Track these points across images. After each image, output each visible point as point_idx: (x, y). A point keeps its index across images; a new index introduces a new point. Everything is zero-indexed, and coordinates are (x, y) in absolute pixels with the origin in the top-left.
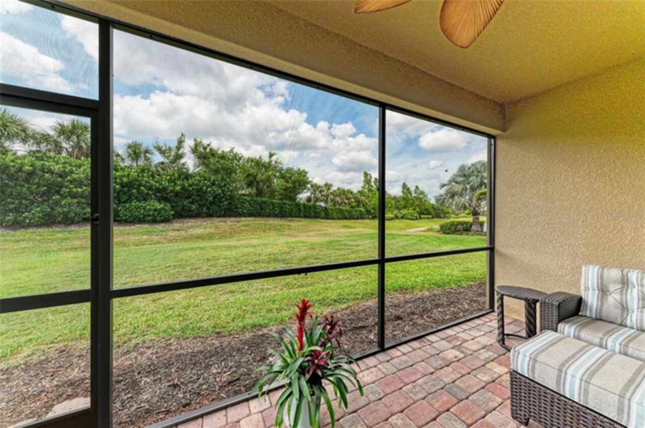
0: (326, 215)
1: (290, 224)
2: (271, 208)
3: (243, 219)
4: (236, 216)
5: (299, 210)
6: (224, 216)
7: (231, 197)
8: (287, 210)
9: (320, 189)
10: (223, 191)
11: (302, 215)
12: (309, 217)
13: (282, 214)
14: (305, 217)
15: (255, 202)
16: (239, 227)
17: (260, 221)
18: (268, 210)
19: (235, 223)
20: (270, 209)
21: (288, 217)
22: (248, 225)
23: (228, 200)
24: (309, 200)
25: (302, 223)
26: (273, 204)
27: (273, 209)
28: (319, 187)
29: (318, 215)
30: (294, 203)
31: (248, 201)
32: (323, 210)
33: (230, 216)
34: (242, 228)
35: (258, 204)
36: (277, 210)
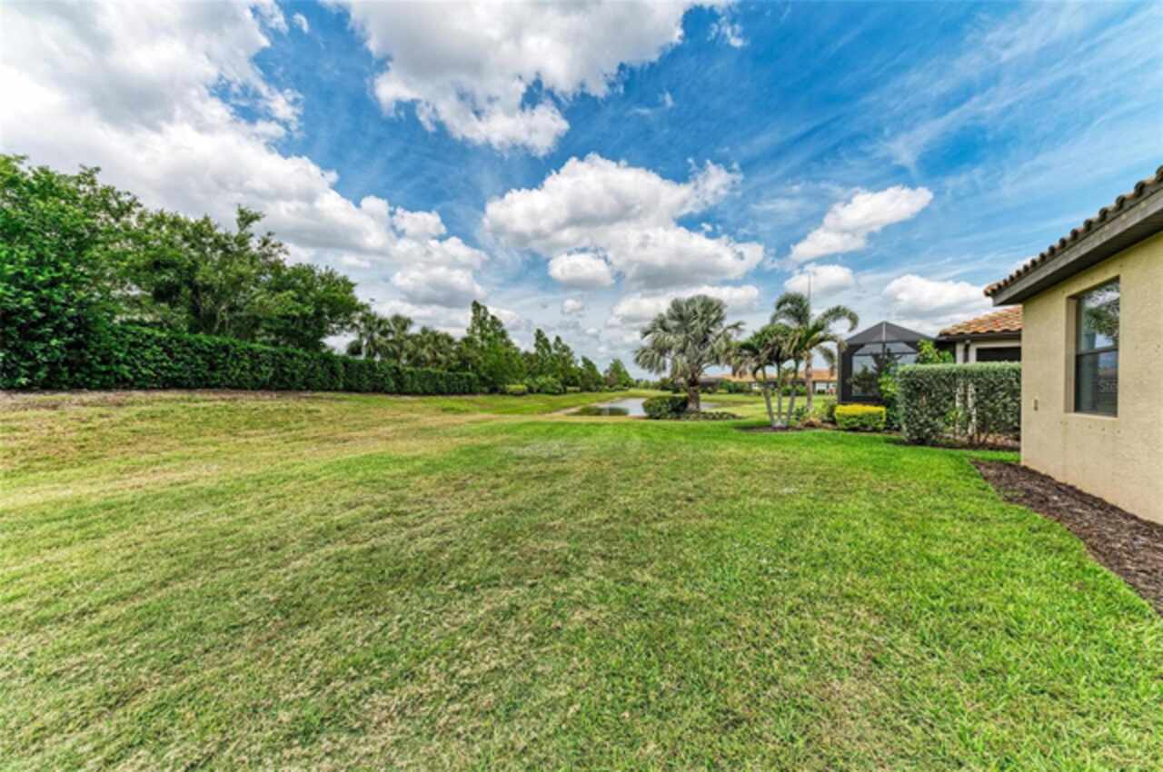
0: (400, 386)
1: (311, 407)
2: (248, 366)
3: (138, 395)
4: (105, 387)
5: (333, 372)
6: (48, 385)
7: (83, 325)
8: (297, 372)
9: (382, 327)
10: (43, 303)
11: (341, 386)
12: (358, 391)
13: (283, 383)
14: (349, 389)
15: (189, 345)
16: (124, 422)
17: (206, 401)
18: (238, 371)
19: (104, 411)
20: (243, 369)
21: (300, 389)
22: (164, 413)
23: (70, 333)
24: (355, 349)
25: (345, 405)
26: (254, 355)
27: (252, 369)
28: (381, 322)
29: (379, 385)
30: (316, 355)
31: (158, 341)
32: (393, 375)
33: (76, 387)
34: (138, 425)
35: (198, 352)
36: (268, 372)
